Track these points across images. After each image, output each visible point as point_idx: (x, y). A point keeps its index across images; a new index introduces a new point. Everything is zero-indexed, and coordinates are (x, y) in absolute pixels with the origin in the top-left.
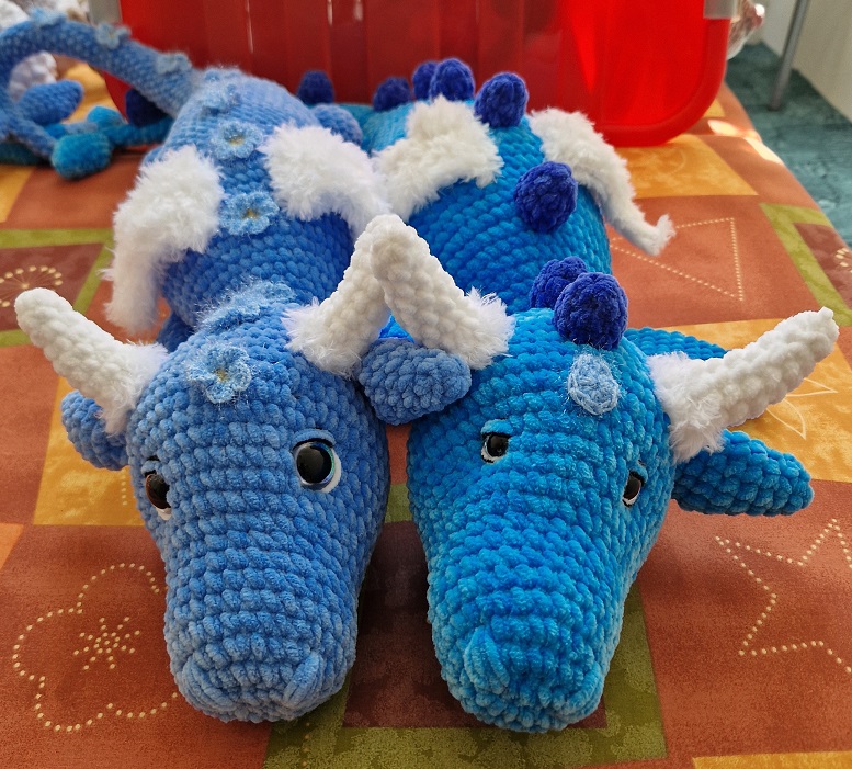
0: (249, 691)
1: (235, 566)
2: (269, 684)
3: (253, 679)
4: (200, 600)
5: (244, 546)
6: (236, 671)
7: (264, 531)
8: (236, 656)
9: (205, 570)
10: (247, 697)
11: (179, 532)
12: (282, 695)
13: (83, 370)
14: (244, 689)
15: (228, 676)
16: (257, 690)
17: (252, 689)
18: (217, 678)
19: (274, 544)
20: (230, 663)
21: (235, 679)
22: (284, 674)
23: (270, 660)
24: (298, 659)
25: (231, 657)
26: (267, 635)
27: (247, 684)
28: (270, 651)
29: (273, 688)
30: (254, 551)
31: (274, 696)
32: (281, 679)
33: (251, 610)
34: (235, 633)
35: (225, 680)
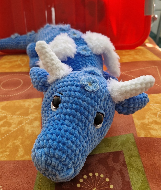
0: (52, 168)
1: (70, 132)
2: (59, 169)
3: (56, 165)
4: (57, 136)
5: (74, 129)
6: (54, 160)
7: (81, 128)
8: (57, 156)
9: (62, 129)
10: (50, 169)
11: (58, 115)
12: (60, 174)
13: (51, 64)
14: (51, 166)
15: (50, 160)
16: (54, 168)
17: (53, 168)
18: (47, 158)
19: (82, 134)
20: (54, 157)
21: (51, 162)
22: (64, 169)
23: (64, 163)
24: (70, 167)
25: (55, 155)
26: (67, 156)
27: (54, 165)
28: (65, 161)
29: (58, 171)
30: (77, 132)
31: (57, 173)
32: (63, 170)
33: (67, 147)
34: (60, 150)
35: (49, 160)
